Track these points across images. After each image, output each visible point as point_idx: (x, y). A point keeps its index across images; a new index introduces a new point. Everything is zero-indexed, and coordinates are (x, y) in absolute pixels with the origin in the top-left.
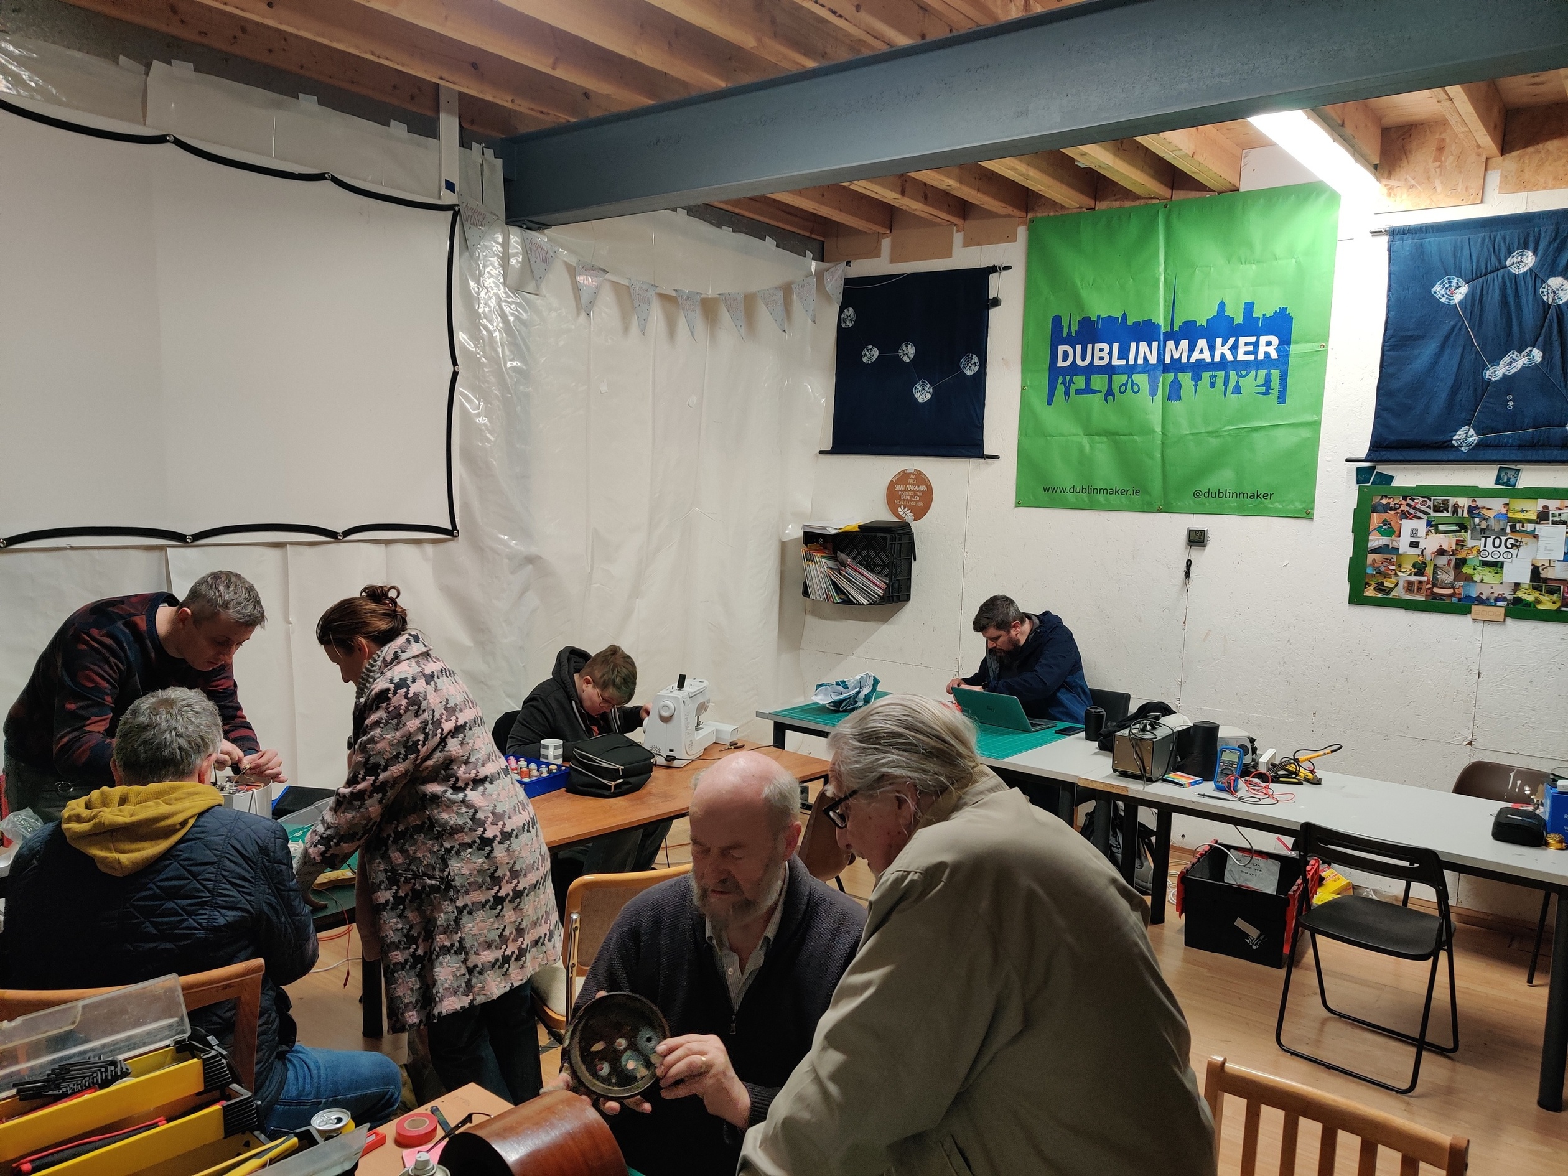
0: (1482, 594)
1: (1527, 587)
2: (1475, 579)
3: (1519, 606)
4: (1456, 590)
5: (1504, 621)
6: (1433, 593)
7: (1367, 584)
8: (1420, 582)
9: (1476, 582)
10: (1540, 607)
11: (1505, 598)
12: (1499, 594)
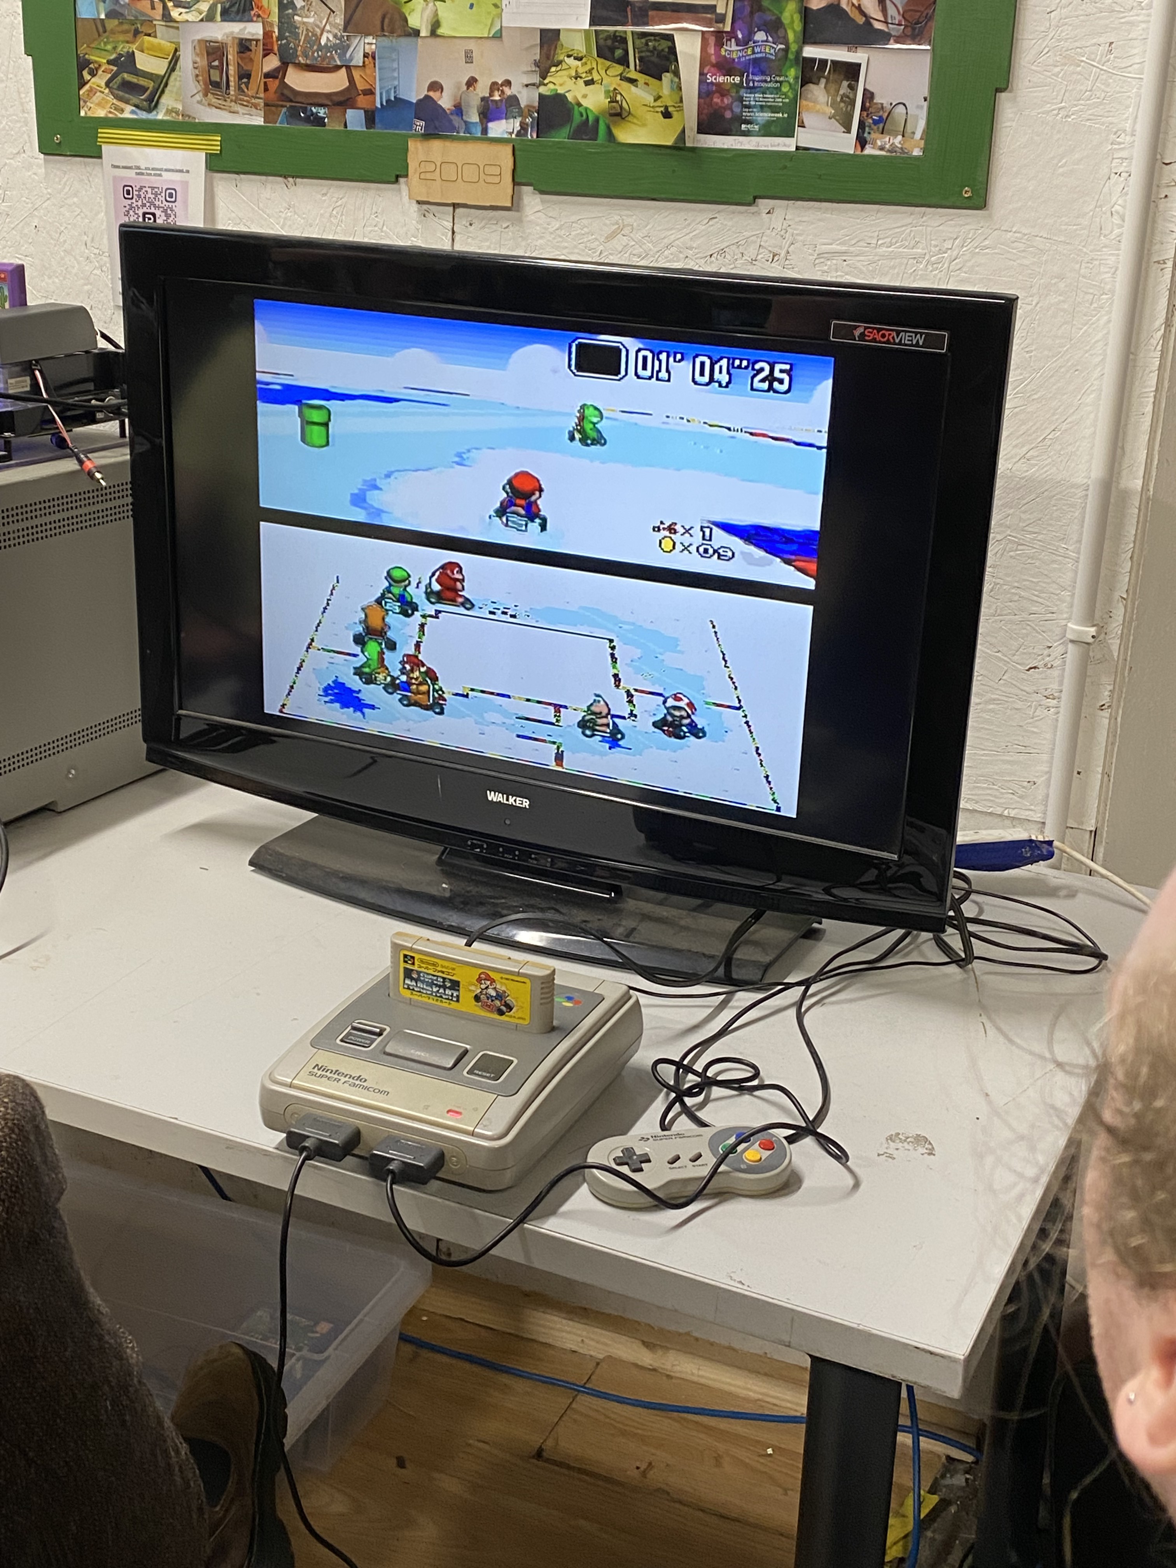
0: (435, 86)
1: (580, 47)
2: (414, 21)
3: (561, 136)
4: (356, 74)
5: (515, 205)
6: (287, 95)
7: (83, 64)
8: (244, 46)
9: (417, 33)
10: (627, 135)
11: (513, 100)
12: (494, 86)
